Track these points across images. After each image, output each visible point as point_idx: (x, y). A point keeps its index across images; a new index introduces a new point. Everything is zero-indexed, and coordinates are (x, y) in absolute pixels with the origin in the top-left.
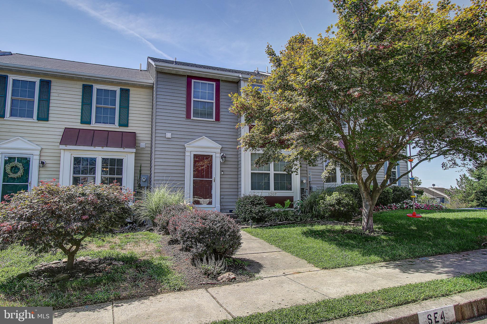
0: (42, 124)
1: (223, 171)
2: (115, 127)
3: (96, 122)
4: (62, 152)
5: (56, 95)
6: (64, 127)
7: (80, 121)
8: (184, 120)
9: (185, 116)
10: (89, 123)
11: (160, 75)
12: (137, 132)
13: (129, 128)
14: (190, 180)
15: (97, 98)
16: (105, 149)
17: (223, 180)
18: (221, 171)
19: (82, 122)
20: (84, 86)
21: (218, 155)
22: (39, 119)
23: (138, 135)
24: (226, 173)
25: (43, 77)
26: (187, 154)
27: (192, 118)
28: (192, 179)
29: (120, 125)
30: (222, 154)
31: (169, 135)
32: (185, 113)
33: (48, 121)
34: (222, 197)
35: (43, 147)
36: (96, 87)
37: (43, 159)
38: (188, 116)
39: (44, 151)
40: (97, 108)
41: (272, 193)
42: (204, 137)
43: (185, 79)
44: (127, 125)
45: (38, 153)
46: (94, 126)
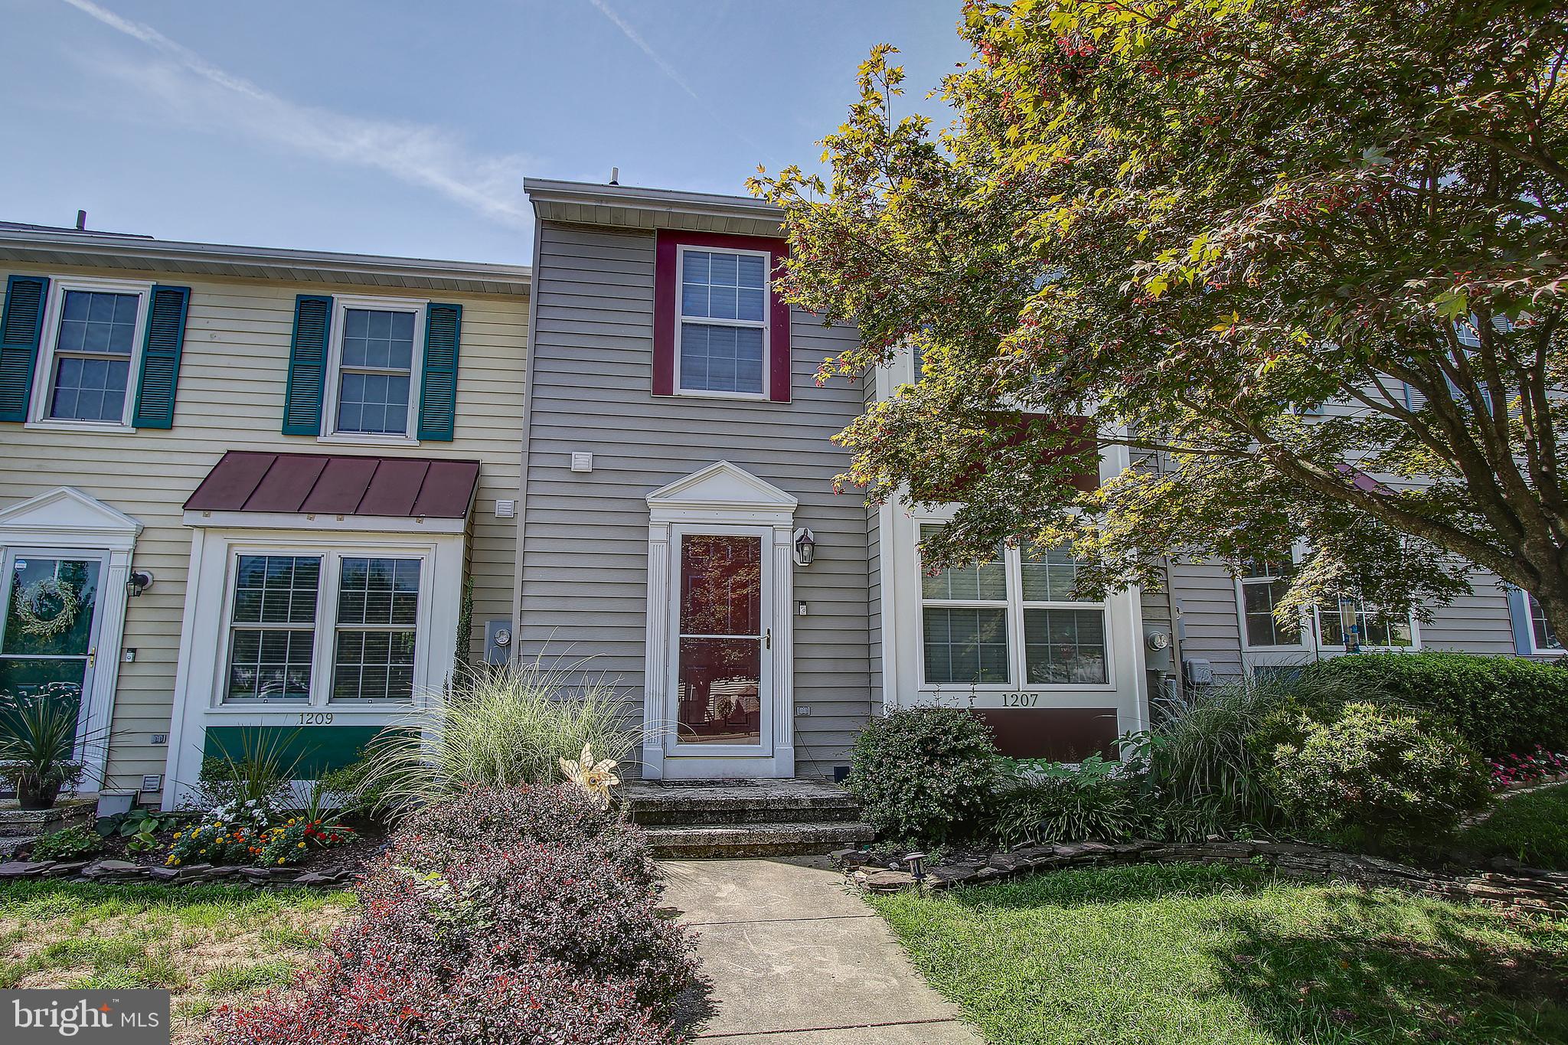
0: (151, 439)
1: (803, 603)
2: (406, 444)
3: (339, 428)
4: (197, 535)
5: (205, 336)
6: (223, 448)
7: (279, 425)
8: (646, 398)
9: (647, 385)
10: (314, 431)
11: (552, 235)
12: (484, 458)
13: (455, 446)
14: (667, 640)
15: (345, 342)
16: (350, 522)
17: (805, 638)
18: (799, 602)
19: (288, 430)
20: (303, 302)
21: (785, 537)
22: (140, 423)
23: (487, 470)
24: (817, 609)
25: (166, 277)
26: (656, 534)
27: (677, 390)
28: (676, 636)
29: (424, 435)
30: (800, 532)
31: (582, 461)
32: (648, 372)
33: (170, 427)
34: (802, 711)
35: (147, 522)
36: (343, 302)
37: (144, 566)
38: (662, 385)
39: (150, 535)
40: (344, 376)
41: (1019, 695)
42: (725, 463)
43: (652, 243)
44: (447, 436)
45: (128, 542)
46: (331, 441)
